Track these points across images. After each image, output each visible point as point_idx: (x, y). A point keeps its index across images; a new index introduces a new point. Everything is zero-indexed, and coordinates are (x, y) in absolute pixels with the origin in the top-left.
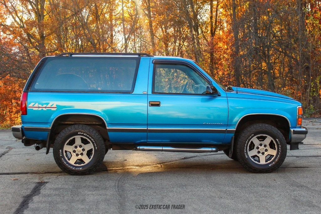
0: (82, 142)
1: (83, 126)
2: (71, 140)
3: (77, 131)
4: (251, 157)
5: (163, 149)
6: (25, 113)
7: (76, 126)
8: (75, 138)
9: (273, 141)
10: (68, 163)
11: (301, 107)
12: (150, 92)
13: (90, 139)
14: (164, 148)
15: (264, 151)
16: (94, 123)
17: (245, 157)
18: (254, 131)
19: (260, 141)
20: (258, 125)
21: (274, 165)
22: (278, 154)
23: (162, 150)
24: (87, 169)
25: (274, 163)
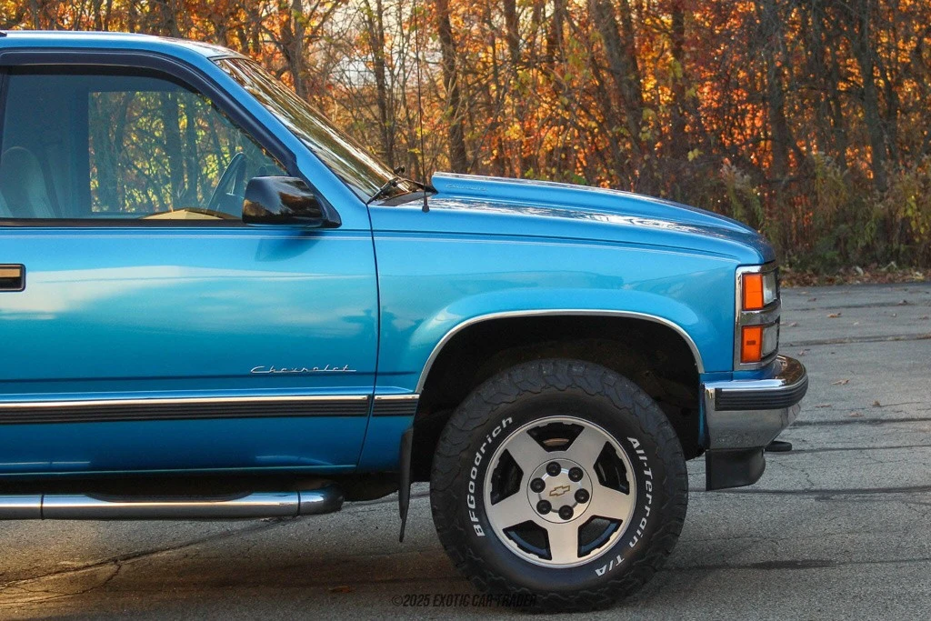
4: (505, 531)
5: (45, 505)
9: (614, 450)
11: (755, 269)
14: (52, 503)
15: (570, 500)
17: (474, 532)
18: (512, 398)
19: (549, 449)
20: (533, 367)
21: (618, 574)
22: (638, 513)
23: (42, 514)
25: (620, 560)
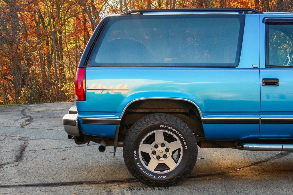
0: (165, 139)
1: (166, 116)
2: (149, 136)
3: (159, 123)
6: (82, 99)
7: (157, 116)
8: (154, 134)
10: (146, 170)
12: (263, 65)
13: (177, 135)
16: (178, 110)
24: (173, 178)
